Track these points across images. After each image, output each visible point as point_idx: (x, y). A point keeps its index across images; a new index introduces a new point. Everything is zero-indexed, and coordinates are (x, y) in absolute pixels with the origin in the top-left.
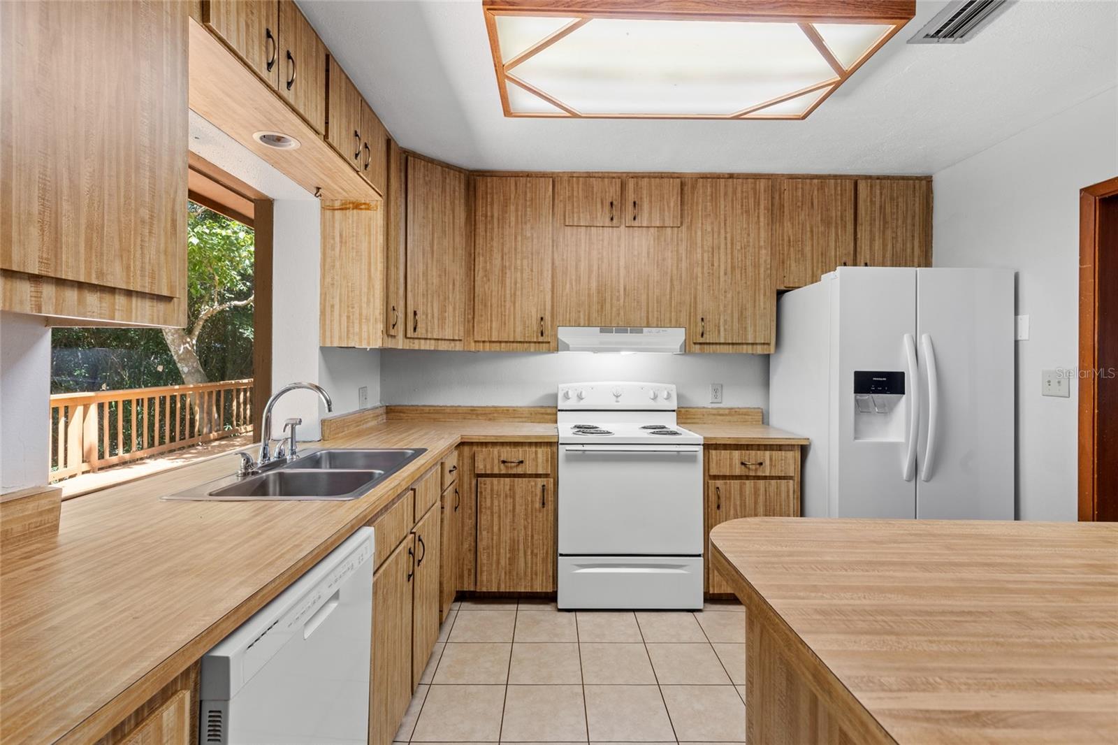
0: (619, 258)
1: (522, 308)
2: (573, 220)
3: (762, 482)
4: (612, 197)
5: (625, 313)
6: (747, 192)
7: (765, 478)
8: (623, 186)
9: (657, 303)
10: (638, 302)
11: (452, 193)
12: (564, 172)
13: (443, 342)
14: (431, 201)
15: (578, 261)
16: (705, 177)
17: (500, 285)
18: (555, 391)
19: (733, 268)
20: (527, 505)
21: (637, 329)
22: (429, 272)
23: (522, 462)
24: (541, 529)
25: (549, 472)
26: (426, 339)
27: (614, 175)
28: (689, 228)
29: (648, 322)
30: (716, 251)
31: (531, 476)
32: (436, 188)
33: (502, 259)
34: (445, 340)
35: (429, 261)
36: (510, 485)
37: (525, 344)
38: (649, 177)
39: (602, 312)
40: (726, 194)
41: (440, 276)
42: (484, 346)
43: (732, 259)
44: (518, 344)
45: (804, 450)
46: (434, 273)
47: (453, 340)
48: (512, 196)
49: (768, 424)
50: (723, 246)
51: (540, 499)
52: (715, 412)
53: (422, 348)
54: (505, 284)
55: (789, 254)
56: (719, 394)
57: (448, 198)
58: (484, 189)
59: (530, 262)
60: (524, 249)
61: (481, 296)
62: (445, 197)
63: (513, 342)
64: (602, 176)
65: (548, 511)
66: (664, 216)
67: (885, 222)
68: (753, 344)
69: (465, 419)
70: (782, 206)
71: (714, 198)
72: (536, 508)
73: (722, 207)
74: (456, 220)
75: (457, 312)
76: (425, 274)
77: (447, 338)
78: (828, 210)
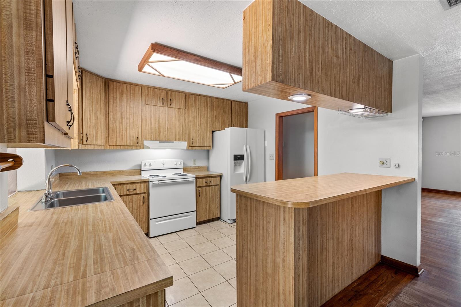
0: (165, 117)
1: (129, 133)
2: (149, 103)
3: (211, 187)
4: (163, 97)
5: (168, 136)
6: (204, 101)
7: (211, 186)
8: (167, 93)
9: (178, 133)
10: (172, 133)
11: (100, 87)
12: (145, 85)
13: (97, 146)
14: (92, 89)
15: (151, 117)
16: (192, 94)
17: (120, 125)
18: (140, 163)
19: (201, 123)
20: (137, 204)
21: (172, 142)
22: (92, 118)
23: (135, 189)
24: (143, 212)
25: (146, 192)
26: (90, 145)
27: (163, 89)
28: (188, 110)
29: (175, 140)
30: (196, 118)
31: (138, 194)
32: (94, 84)
33: (121, 114)
34: (97, 145)
35: (92, 114)
36: (131, 198)
37: (131, 147)
38: (175, 92)
39: (160, 136)
40: (198, 100)
41: (96, 120)
42: (113, 147)
43: (200, 121)
44: (128, 147)
45: (221, 177)
46: (93, 118)
47: (101, 145)
48: (125, 91)
49: (209, 170)
50: (198, 117)
51: (142, 201)
52: (194, 168)
53: (89, 148)
54: (122, 124)
55: (215, 120)
56: (195, 162)
57: (98, 89)
58: (113, 86)
59: (133, 116)
60: (130, 111)
61: (112, 128)
62: (97, 88)
63: (126, 146)
64: (160, 89)
65: (145, 205)
66: (180, 105)
67: (238, 114)
68: (206, 147)
69: (100, 176)
70: (213, 106)
71: (195, 102)
72: (141, 205)
73: (197, 104)
74: (101, 98)
75: (102, 134)
76: (90, 119)
77: (99, 144)
78: (225, 109)
